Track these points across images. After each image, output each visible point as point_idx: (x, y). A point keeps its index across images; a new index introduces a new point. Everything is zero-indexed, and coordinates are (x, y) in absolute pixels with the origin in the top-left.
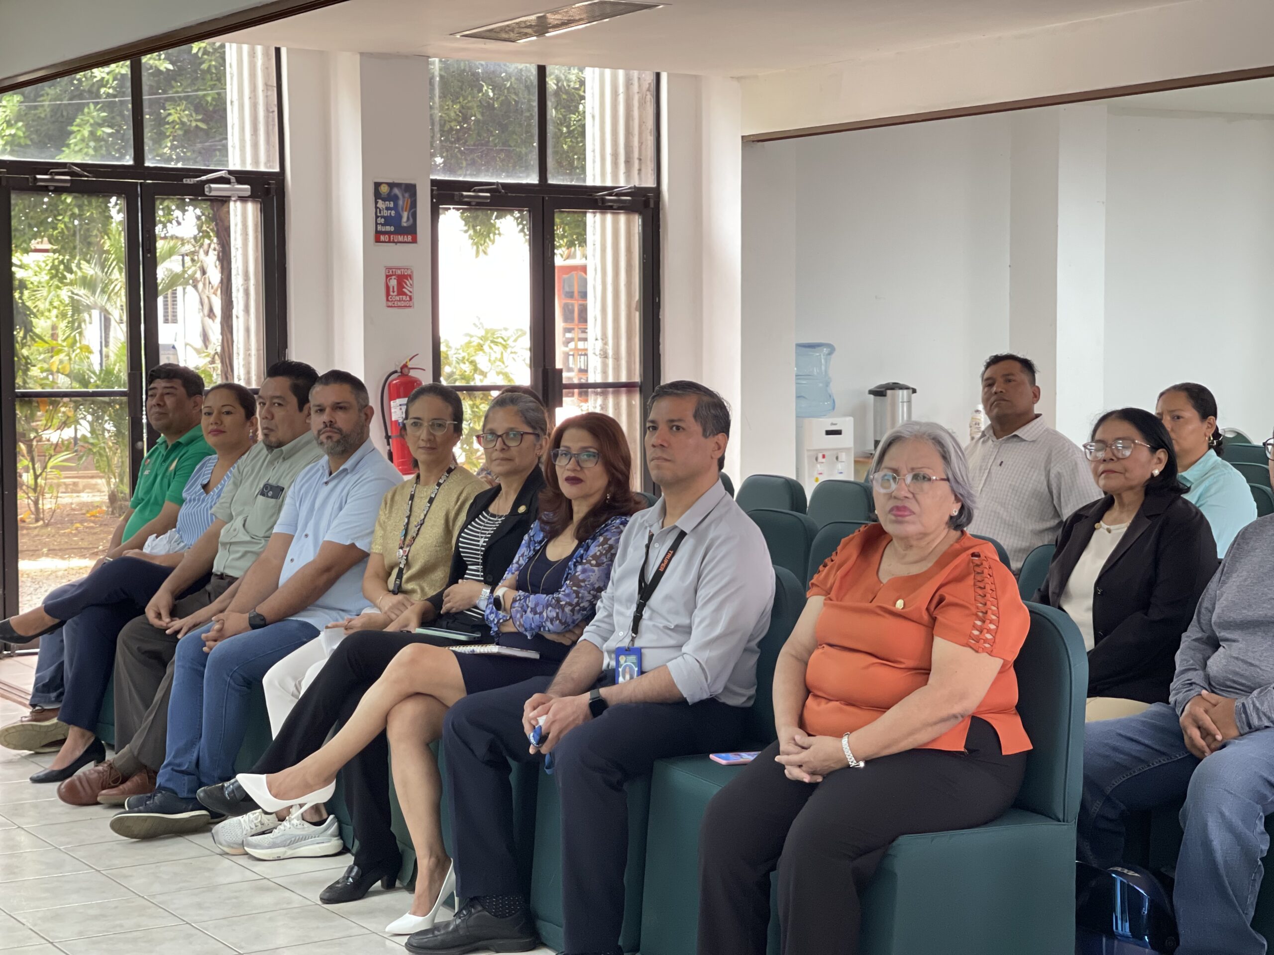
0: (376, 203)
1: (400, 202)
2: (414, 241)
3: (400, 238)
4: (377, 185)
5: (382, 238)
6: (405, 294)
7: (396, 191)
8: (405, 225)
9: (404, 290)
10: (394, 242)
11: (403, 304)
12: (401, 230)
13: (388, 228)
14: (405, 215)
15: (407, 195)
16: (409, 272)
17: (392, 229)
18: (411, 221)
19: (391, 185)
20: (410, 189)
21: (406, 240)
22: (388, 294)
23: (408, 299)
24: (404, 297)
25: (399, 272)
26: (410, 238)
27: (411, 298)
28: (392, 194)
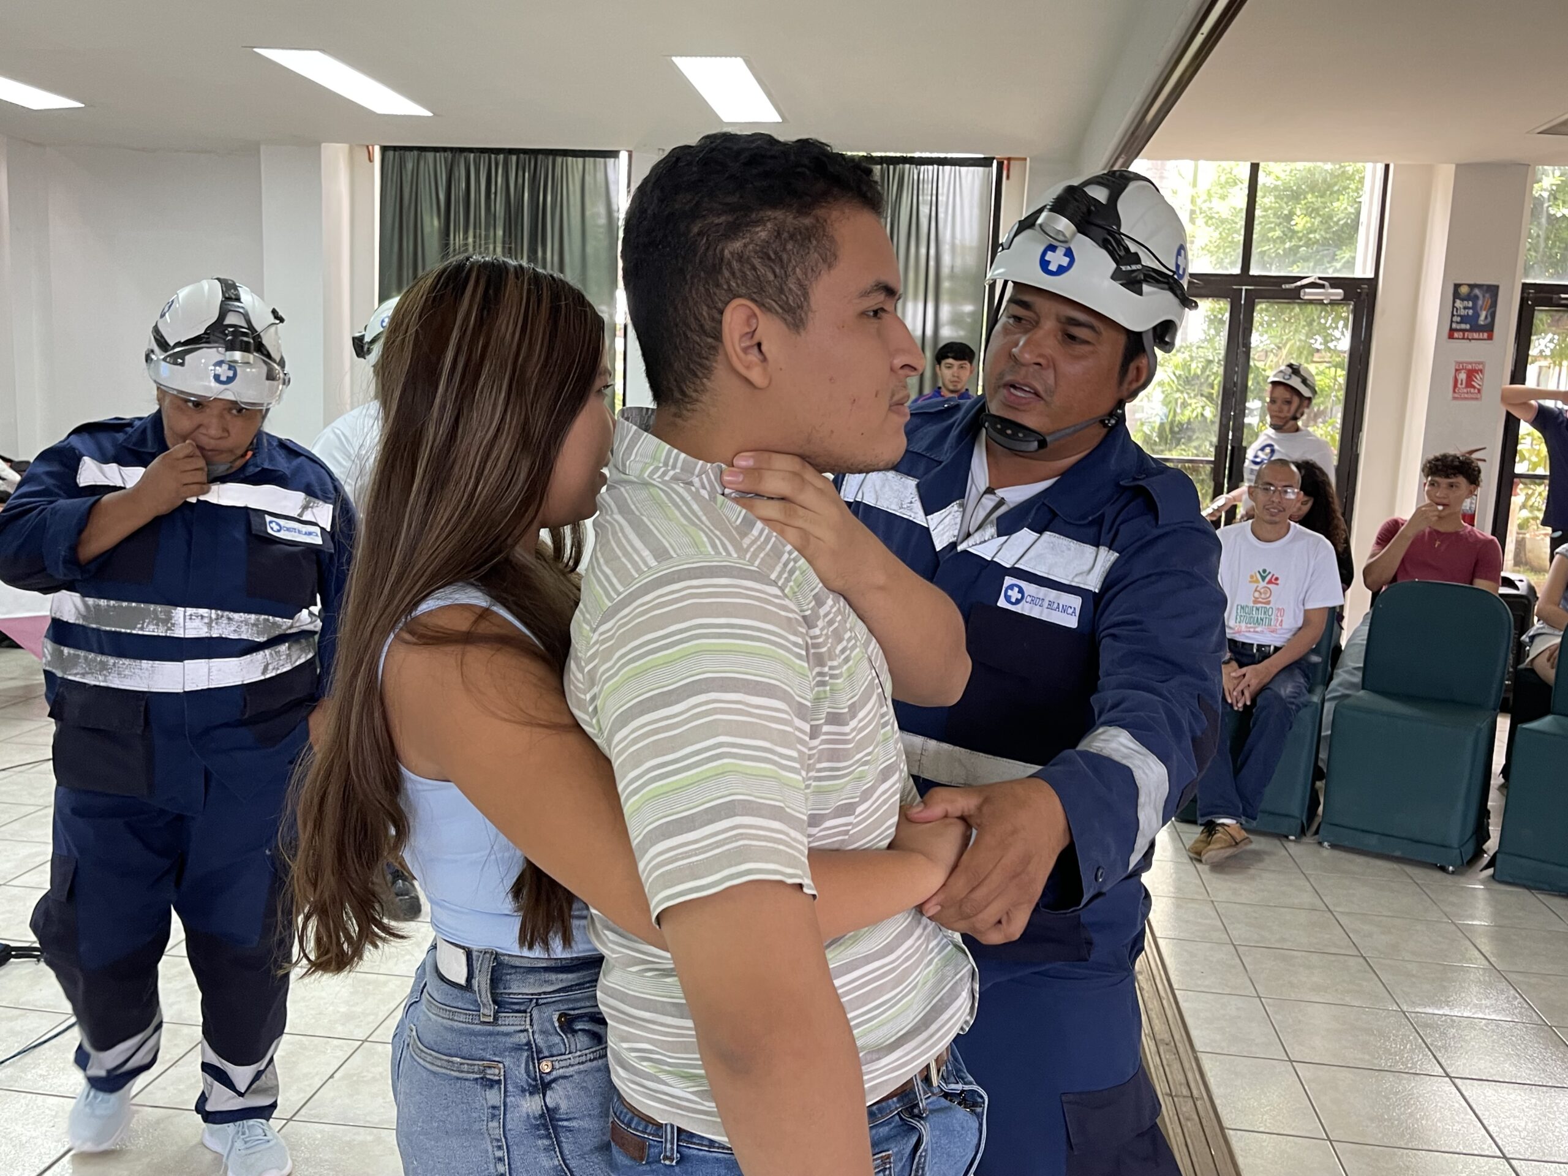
0: (1454, 302)
1: (1480, 302)
2: (1490, 338)
3: (1476, 335)
4: (1457, 286)
5: (1456, 335)
6: (1474, 387)
7: (1477, 291)
8: (1482, 323)
9: (1473, 383)
10: (1468, 339)
11: (1470, 396)
12: (1476, 328)
13: (1463, 326)
14: (1483, 314)
15: (1487, 295)
16: (1481, 367)
17: (1468, 327)
18: (1489, 319)
19: (1472, 286)
20: (1493, 291)
21: (1481, 337)
22: (1455, 386)
23: (1476, 391)
24: (1472, 390)
25: (1470, 367)
26: (1486, 335)
27: (1479, 391)
28: (1472, 295)
